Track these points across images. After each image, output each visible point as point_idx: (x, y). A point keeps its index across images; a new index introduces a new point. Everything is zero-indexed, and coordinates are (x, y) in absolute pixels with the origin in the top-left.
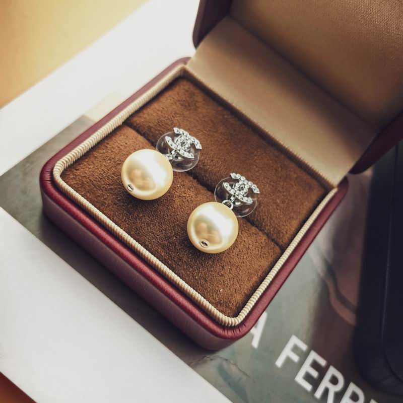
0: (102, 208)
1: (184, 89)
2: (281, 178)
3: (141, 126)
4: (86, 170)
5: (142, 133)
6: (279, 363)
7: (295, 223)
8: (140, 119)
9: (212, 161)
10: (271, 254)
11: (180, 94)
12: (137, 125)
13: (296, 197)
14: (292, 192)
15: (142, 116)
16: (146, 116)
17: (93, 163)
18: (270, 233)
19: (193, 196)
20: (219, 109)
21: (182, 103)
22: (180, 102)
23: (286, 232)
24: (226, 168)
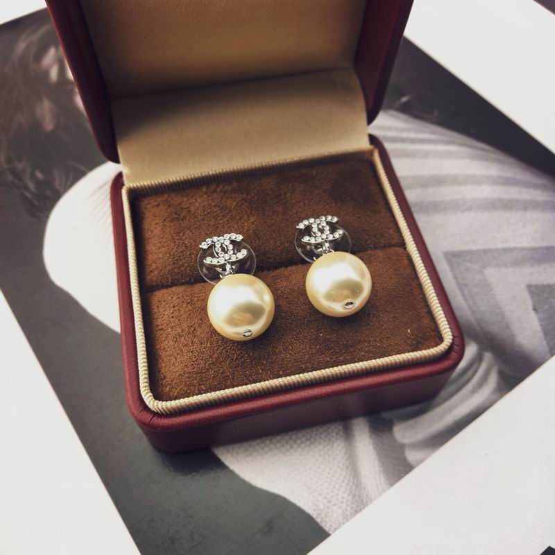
0: (229, 383)
1: (153, 207)
4: (172, 369)
5: (169, 283)
8: (152, 274)
9: (259, 238)
12: (156, 282)
15: (151, 269)
16: (154, 266)
20: (204, 190)
21: (169, 219)
22: (167, 221)
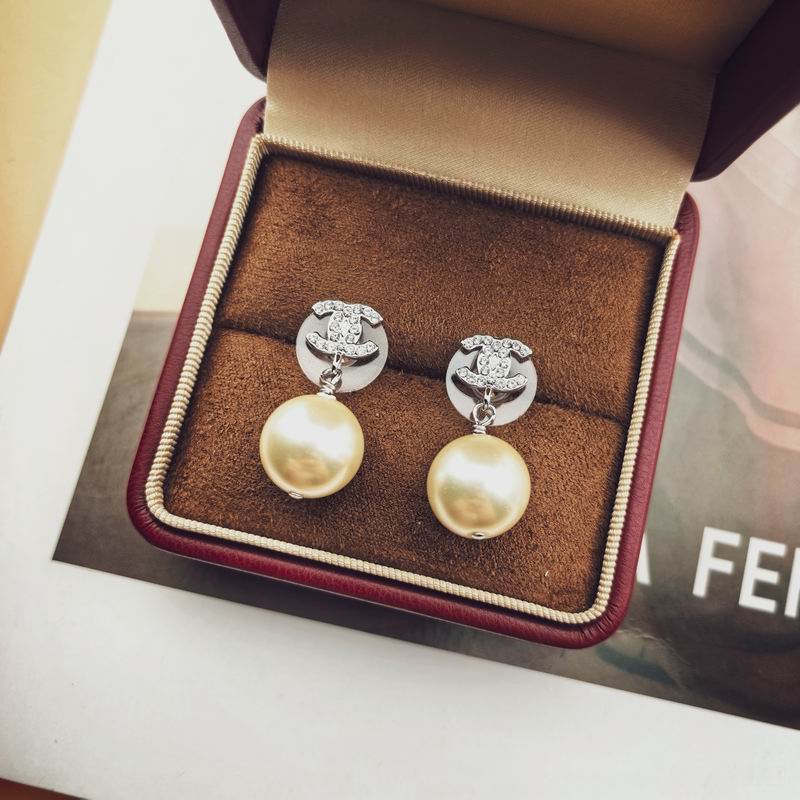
2: (558, 283)
3: (247, 318)
6: (700, 589)
7: (625, 360)
10: (605, 450)
11: (285, 207)
13: (605, 303)
14: (591, 299)
17: (206, 452)
18: (586, 402)
19: (413, 421)
23: (616, 388)
24: (446, 324)
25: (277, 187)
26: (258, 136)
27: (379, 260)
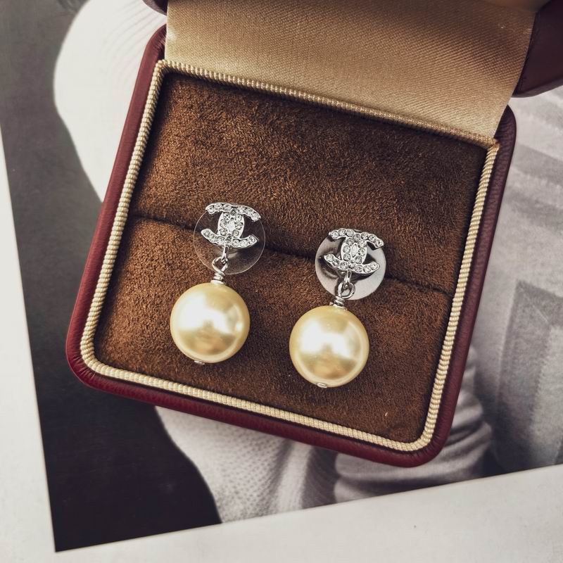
3: (155, 210)
5: (163, 218)
11: (183, 121)
18: (420, 278)
25: (177, 103)
26: (160, 62)
27: (257, 166)
